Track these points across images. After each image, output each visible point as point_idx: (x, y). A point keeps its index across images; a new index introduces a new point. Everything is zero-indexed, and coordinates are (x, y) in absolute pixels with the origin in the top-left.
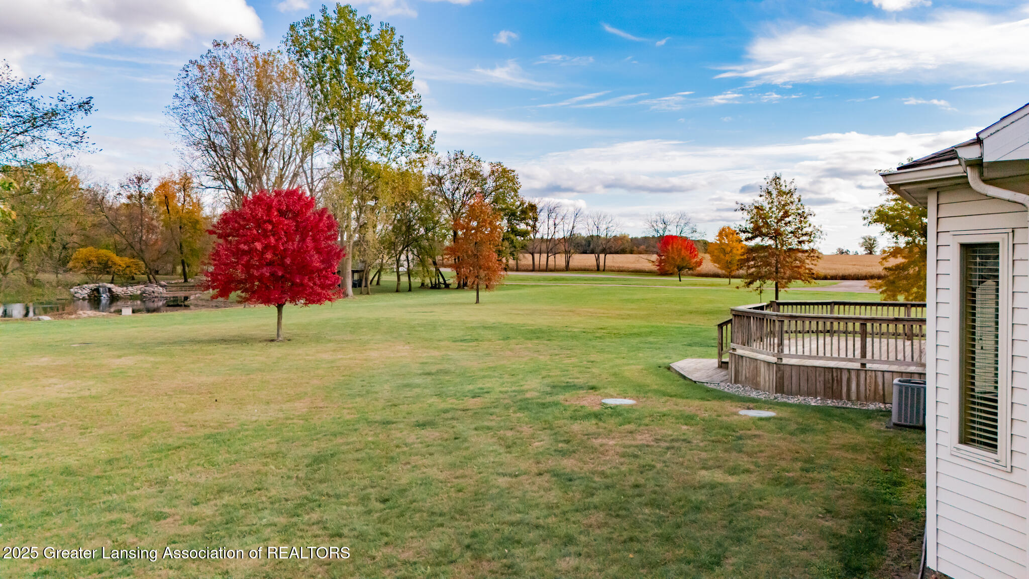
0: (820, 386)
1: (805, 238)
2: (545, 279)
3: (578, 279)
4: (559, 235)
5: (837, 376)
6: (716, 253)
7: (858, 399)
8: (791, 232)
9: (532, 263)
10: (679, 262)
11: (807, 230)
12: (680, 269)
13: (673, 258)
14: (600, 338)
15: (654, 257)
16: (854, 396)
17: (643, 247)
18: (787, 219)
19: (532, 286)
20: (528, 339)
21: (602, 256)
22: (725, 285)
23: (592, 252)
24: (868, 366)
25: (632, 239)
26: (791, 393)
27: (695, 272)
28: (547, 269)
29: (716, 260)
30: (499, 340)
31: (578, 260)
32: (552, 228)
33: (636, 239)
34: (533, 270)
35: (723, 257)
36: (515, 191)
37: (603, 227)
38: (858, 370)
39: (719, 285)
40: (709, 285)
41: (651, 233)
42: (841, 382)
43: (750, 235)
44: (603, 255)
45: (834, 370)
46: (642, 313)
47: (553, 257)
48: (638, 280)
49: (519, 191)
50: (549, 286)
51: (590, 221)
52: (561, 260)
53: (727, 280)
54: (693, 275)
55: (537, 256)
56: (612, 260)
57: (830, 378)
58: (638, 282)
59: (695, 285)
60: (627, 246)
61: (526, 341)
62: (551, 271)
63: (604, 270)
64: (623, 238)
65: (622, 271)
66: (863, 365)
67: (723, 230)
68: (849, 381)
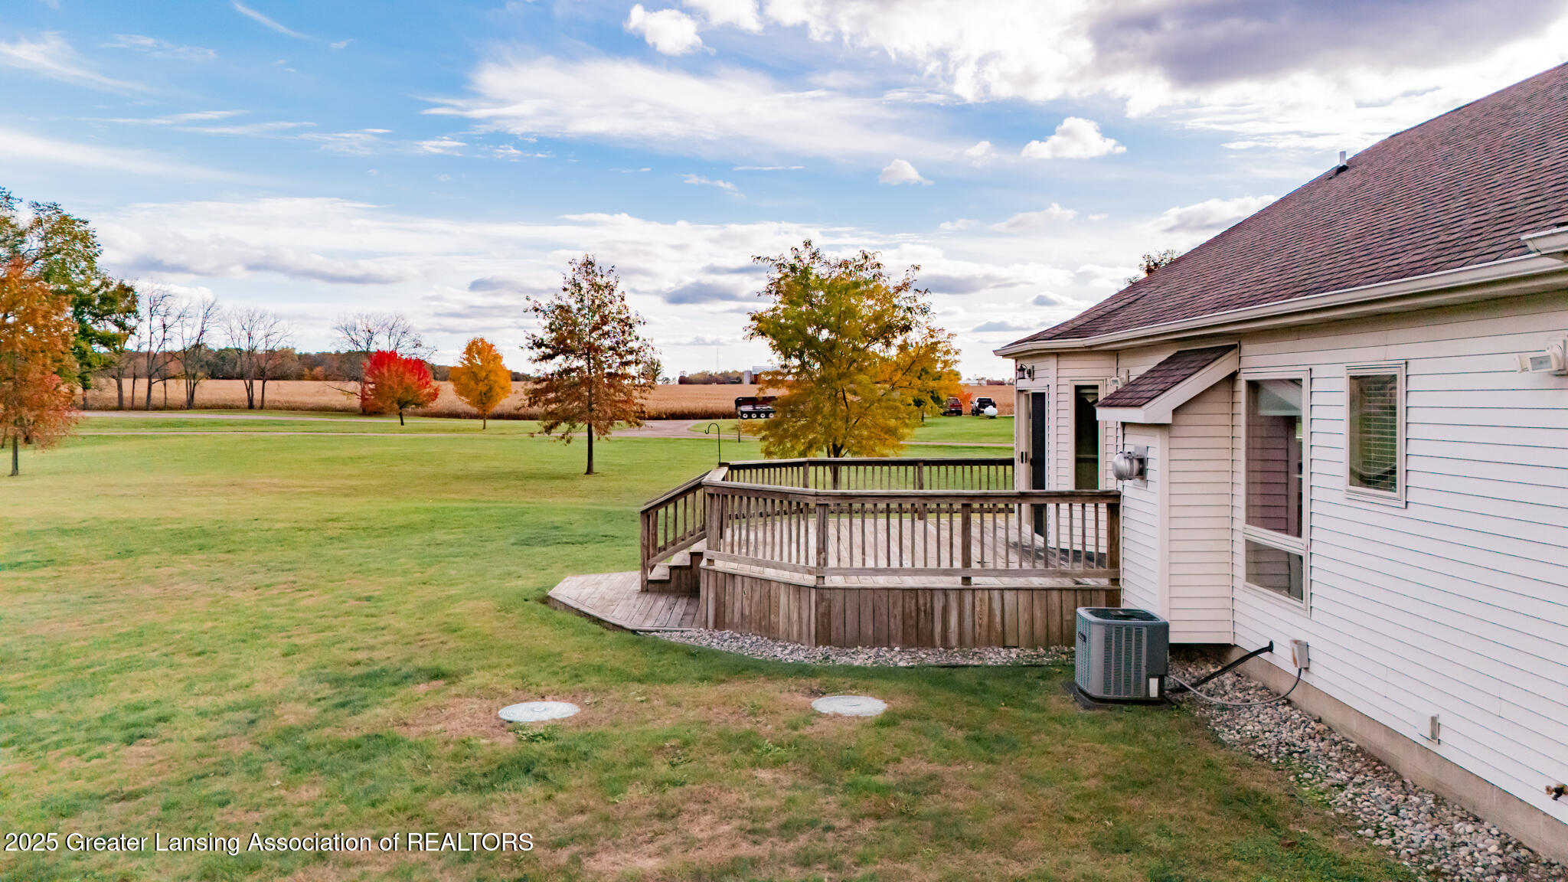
0: (896, 625)
1: (630, 358)
2: (148, 424)
3: (215, 423)
4: (176, 346)
5: (925, 604)
6: (464, 379)
7: (961, 642)
8: (611, 348)
9: (116, 395)
10: (400, 393)
11: (634, 345)
12: (403, 404)
13: (391, 388)
14: (339, 539)
15: (354, 386)
16: (953, 639)
17: (318, 370)
18: (606, 328)
19: (125, 438)
20: (180, 552)
21: (258, 384)
22: (479, 430)
23: (240, 377)
24: (976, 580)
25: (300, 356)
26: (844, 644)
27: (425, 410)
28: (149, 406)
29: (462, 391)
30: (108, 558)
31: (210, 389)
32: (159, 333)
33: (307, 356)
34: (120, 408)
35: (475, 386)
36: (90, 259)
37: (259, 334)
38: (960, 590)
39: (469, 430)
40: (454, 431)
41: (346, 347)
42: (933, 614)
43: (549, 351)
44: (261, 382)
45: (920, 593)
46: (374, 482)
47: (161, 383)
48: (327, 424)
49: (97, 259)
50: (162, 437)
51: (235, 323)
52: (177, 390)
53: (480, 422)
54: (425, 415)
55: (127, 383)
56: (278, 391)
57: (913, 607)
58: (331, 427)
59: (430, 430)
60: (294, 367)
61: (174, 558)
62: (157, 408)
63: (262, 408)
64: (286, 354)
65: (294, 409)
66: (967, 580)
67: (474, 343)
68: (945, 610)
